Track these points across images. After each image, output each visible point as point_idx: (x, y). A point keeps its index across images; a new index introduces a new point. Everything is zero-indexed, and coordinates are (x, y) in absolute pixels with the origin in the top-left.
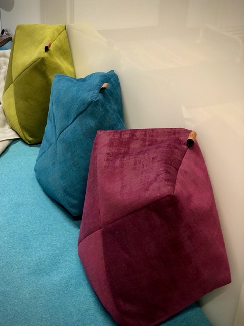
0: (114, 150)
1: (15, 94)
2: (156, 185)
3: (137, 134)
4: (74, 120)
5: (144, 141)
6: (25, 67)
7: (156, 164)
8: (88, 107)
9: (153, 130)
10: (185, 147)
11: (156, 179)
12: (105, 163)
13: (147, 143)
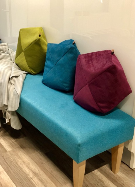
0: (87, 59)
1: (25, 56)
2: (107, 64)
3: (94, 54)
4: (63, 56)
5: (96, 55)
6: (30, 44)
7: (105, 59)
8: (69, 50)
9: (99, 52)
10: (111, 55)
11: (106, 63)
12: (85, 63)
13: (98, 56)
